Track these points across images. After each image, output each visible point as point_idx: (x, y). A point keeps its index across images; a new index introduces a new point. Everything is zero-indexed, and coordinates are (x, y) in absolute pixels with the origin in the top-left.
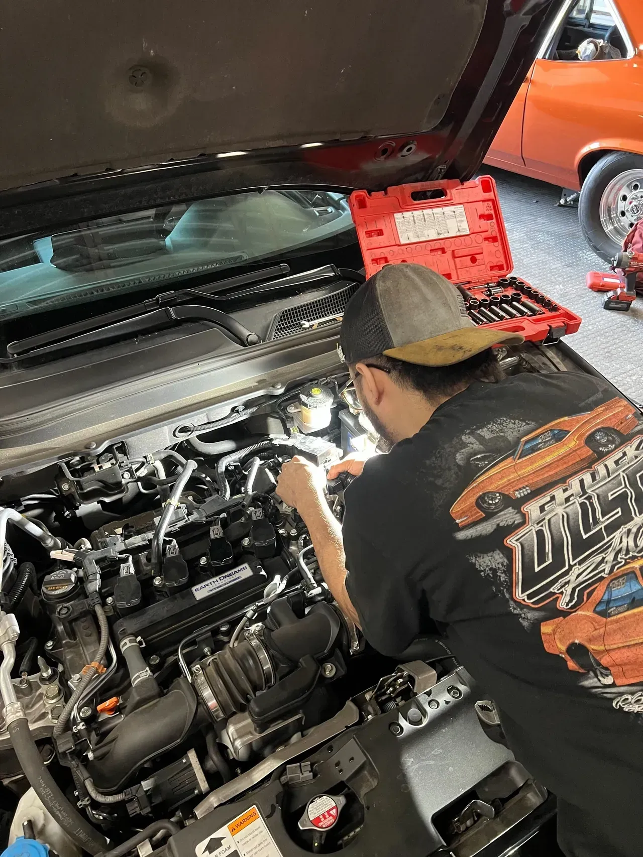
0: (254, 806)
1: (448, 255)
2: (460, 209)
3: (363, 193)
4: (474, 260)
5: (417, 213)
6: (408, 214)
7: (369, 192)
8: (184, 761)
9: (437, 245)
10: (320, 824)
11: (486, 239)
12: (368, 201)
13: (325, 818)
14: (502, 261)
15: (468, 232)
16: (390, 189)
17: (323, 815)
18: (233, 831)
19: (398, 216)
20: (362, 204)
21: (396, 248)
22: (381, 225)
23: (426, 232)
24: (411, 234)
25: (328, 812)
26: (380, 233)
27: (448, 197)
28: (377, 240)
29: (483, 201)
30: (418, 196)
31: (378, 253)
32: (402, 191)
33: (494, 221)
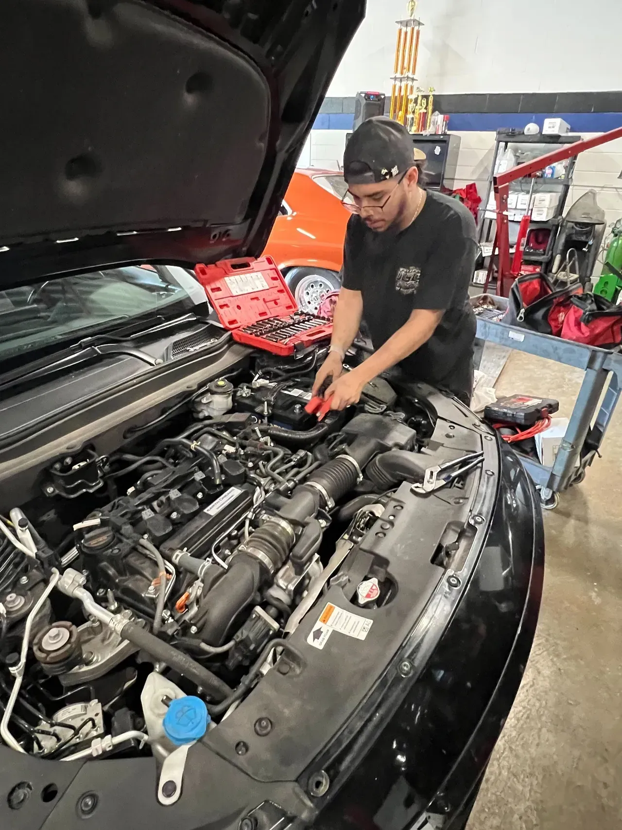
0: (328, 603)
1: (261, 301)
2: (259, 274)
3: (202, 266)
4: (276, 303)
5: (237, 277)
6: (232, 278)
7: (206, 265)
8: (254, 616)
9: (253, 296)
10: (371, 596)
11: (278, 291)
12: (207, 271)
13: (372, 592)
14: (291, 304)
15: (268, 288)
16: (218, 263)
17: (370, 591)
18: (324, 621)
19: (226, 279)
20: (203, 272)
21: (231, 298)
22: (218, 284)
23: (246, 288)
24: (238, 290)
25: (371, 588)
26: (219, 289)
27: (251, 267)
28: (218, 294)
29: (271, 269)
30: (235, 267)
31: (222, 302)
32: (226, 264)
33: (279, 280)
